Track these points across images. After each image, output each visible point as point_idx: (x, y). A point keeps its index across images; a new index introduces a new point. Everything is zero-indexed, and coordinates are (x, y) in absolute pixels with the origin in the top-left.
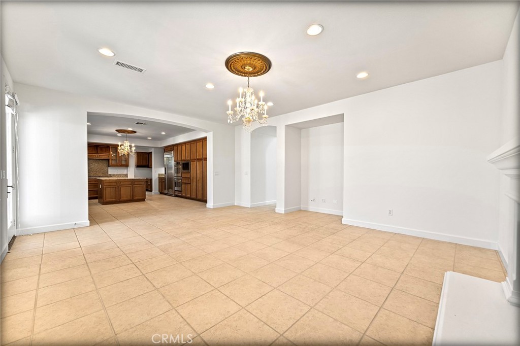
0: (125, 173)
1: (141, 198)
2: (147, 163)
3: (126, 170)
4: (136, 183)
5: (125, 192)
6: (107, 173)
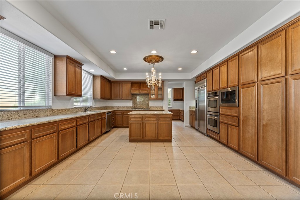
0: (161, 106)
1: (166, 137)
2: (182, 97)
3: (162, 103)
4: (161, 119)
5: (150, 129)
6: (148, 105)
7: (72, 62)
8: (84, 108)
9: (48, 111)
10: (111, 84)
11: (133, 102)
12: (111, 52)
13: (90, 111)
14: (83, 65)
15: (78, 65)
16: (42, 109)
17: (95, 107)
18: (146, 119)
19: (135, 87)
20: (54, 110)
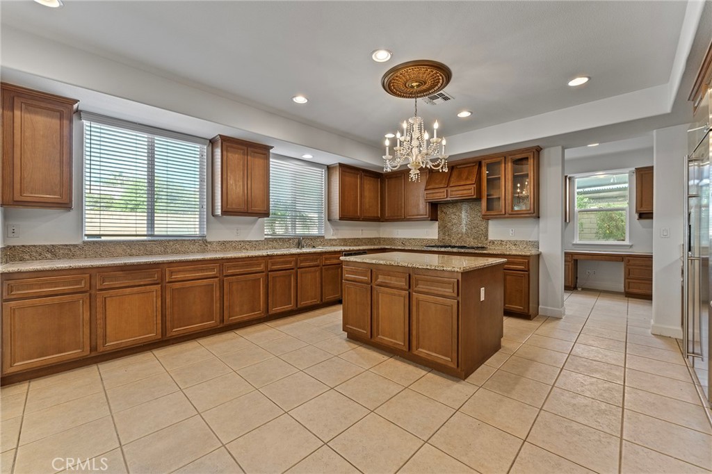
0: (534, 238)
1: (438, 357)
3: (535, 229)
4: (421, 286)
6: (486, 236)
7: (235, 145)
8: (296, 241)
9: (197, 244)
10: (382, 182)
11: (439, 228)
12: (294, 100)
13: (314, 247)
14: (272, 147)
15: (253, 149)
16: (182, 240)
17: (335, 237)
18: (381, 279)
19: (437, 181)
20: (210, 243)
